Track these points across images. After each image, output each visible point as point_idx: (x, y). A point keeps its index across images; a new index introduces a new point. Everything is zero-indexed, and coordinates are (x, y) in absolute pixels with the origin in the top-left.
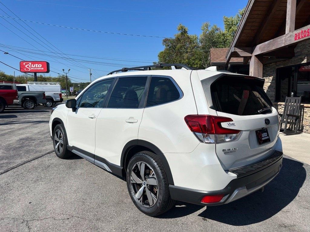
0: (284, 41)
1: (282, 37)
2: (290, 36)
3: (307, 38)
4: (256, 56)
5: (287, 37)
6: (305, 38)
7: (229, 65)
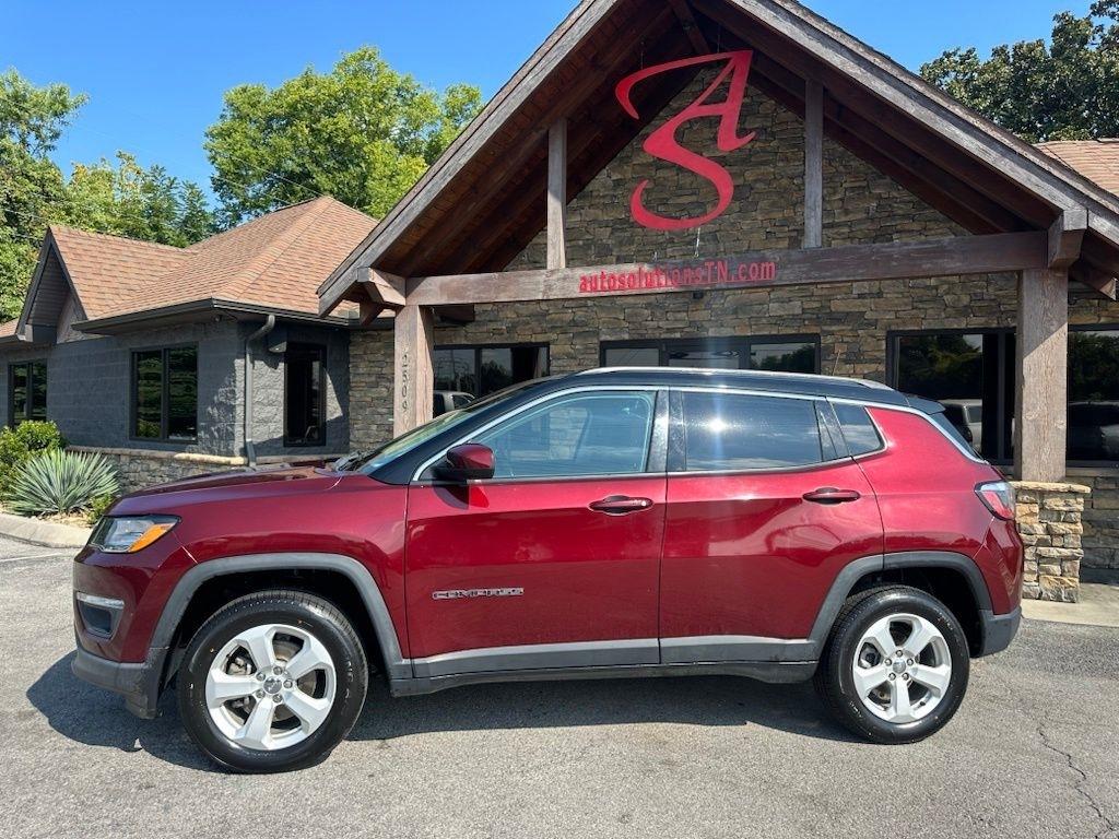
0: (542, 288)
1: (535, 275)
2: (564, 279)
3: (618, 293)
4: (422, 308)
5: (555, 277)
6: (613, 293)
7: (271, 318)
